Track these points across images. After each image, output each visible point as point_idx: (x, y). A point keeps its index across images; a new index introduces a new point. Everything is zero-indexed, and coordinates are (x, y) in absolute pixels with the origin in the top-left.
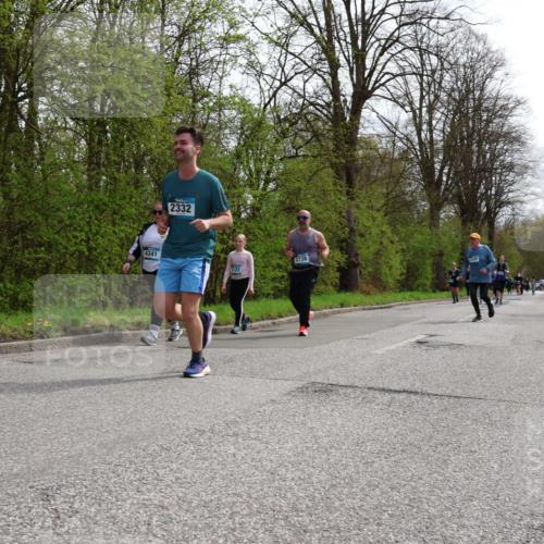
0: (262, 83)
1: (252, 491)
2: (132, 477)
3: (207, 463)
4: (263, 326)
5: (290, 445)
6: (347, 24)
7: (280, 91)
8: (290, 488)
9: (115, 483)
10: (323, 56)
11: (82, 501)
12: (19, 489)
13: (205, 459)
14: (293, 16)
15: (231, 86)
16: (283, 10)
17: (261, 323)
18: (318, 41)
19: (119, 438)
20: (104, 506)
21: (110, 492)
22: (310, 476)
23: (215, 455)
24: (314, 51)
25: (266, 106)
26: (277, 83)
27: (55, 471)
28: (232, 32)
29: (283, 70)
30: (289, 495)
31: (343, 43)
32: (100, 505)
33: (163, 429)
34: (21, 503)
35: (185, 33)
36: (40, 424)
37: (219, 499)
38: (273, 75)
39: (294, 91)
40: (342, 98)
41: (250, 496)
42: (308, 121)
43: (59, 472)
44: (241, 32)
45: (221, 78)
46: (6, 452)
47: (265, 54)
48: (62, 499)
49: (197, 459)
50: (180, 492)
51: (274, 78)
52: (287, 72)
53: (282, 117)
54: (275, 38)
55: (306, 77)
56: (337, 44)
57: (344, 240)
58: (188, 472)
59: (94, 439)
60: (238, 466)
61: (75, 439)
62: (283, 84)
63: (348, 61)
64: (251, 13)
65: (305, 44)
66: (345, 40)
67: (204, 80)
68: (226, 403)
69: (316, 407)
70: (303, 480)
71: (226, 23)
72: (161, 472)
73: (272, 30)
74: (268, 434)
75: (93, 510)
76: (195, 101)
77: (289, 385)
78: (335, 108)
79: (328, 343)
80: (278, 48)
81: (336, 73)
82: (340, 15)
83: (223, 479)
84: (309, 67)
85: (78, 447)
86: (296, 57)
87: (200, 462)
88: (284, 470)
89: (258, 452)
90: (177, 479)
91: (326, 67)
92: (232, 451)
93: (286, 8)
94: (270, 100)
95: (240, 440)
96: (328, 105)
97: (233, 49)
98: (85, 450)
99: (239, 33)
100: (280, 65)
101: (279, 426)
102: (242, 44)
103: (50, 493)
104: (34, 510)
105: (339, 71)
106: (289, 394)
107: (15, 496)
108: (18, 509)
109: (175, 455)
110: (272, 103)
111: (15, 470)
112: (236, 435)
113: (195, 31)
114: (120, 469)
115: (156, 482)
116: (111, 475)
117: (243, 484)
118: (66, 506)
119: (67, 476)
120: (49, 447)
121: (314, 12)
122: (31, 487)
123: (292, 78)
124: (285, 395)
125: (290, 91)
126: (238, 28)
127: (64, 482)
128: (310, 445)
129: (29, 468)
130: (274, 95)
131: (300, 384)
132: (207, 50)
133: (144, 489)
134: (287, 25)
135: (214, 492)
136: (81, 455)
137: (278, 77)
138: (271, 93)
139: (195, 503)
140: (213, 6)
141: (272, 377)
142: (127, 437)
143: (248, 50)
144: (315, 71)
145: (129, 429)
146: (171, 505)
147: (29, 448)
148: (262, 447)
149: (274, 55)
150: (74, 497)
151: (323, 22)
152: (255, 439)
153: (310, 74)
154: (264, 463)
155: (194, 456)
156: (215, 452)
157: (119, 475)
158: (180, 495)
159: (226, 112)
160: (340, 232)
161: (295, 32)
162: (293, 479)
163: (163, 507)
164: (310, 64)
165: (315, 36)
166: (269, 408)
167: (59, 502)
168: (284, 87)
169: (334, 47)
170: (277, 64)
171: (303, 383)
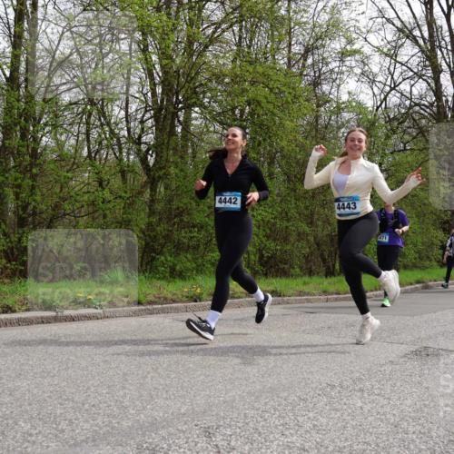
0: (375, 89)
1: (379, 441)
2: (277, 422)
3: (339, 414)
4: (376, 296)
5: (409, 402)
6: (448, 34)
7: (390, 95)
8: (413, 440)
9: (263, 426)
10: (427, 63)
11: (237, 440)
12: (186, 426)
13: (337, 410)
14: (400, 30)
15: (349, 93)
16: (391, 26)
17: (375, 293)
18: (422, 50)
19: (264, 388)
20: (255, 445)
21: (260, 434)
22: (430, 430)
23: (345, 407)
24: (419, 59)
25: (378, 108)
26: (388, 89)
27: (214, 413)
28: (348, 47)
29: (392, 78)
30: (412, 447)
31: (445, 51)
32: (252, 444)
33: (300, 383)
34: (189, 438)
35: (308, 50)
36: (199, 373)
37: (351, 446)
38: (384, 81)
39: (402, 94)
40: (444, 98)
41: (378, 445)
42: (414, 120)
43: (217, 415)
44: (356, 47)
45: (339, 86)
46: (174, 394)
47: (377, 64)
48: (221, 437)
49: (330, 410)
50: (318, 438)
51: (385, 85)
52: (395, 78)
53: (392, 116)
54: (385, 50)
55: (412, 82)
56: (439, 52)
57: (447, 222)
58: (324, 421)
59: (244, 387)
60: (366, 419)
61: (228, 387)
62: (392, 89)
63: (449, 66)
64: (364, 30)
65: (411, 53)
66: (446, 48)
67: (326, 88)
68: (351, 362)
69: (429, 370)
70: (424, 433)
71: (343, 40)
72: (300, 419)
73: (382, 43)
74: (389, 391)
75: (247, 448)
76: (319, 106)
77: (404, 349)
78: (438, 107)
79: (435, 312)
80: (388, 59)
81: (439, 77)
82: (441, 27)
83: (354, 429)
84: (415, 73)
85: (230, 394)
86: (402, 65)
87: (333, 412)
88: (405, 424)
89: (382, 407)
90: (314, 426)
91: (430, 73)
92: (360, 404)
93: (394, 25)
94: (382, 103)
95: (366, 395)
96: (432, 105)
97: (350, 61)
98: (237, 397)
99: (354, 47)
100: (390, 73)
101: (398, 384)
102: (357, 57)
103: (211, 431)
104: (199, 445)
105: (441, 75)
106: (405, 356)
107: (184, 432)
108: (187, 443)
109: (311, 405)
110: (383, 106)
111: (182, 411)
112: (361, 390)
113: (317, 48)
114: (266, 415)
115: (297, 428)
116: (259, 419)
117: (371, 434)
118: (225, 443)
119: (224, 418)
120: (208, 393)
121: (418, 25)
122: (196, 426)
123: (400, 83)
124: (402, 357)
125: (398, 95)
126: (353, 44)
127: (222, 423)
128: (427, 403)
129: (193, 409)
130: (385, 99)
131: (413, 348)
132: (327, 64)
133: (287, 433)
134: (395, 38)
135: (346, 439)
136: (234, 401)
137: (388, 83)
138: (382, 96)
139: (331, 448)
140: (333, 26)
141: (388, 340)
142: (270, 387)
143: (363, 62)
144: (420, 77)
145: (271, 381)
146: (310, 447)
147: (192, 392)
148: (386, 402)
149: (385, 64)
150: (231, 435)
151: (426, 34)
152: (378, 395)
153: (416, 79)
154: (388, 416)
155: (328, 407)
156: (345, 404)
157: (265, 420)
158: (318, 440)
159: (345, 114)
160: (443, 215)
161: (402, 45)
162: (414, 433)
163: (304, 450)
164: (416, 70)
165: (420, 46)
166: (388, 368)
167: (218, 439)
168: (393, 92)
169: (436, 55)
170: (387, 72)
171: (416, 347)
